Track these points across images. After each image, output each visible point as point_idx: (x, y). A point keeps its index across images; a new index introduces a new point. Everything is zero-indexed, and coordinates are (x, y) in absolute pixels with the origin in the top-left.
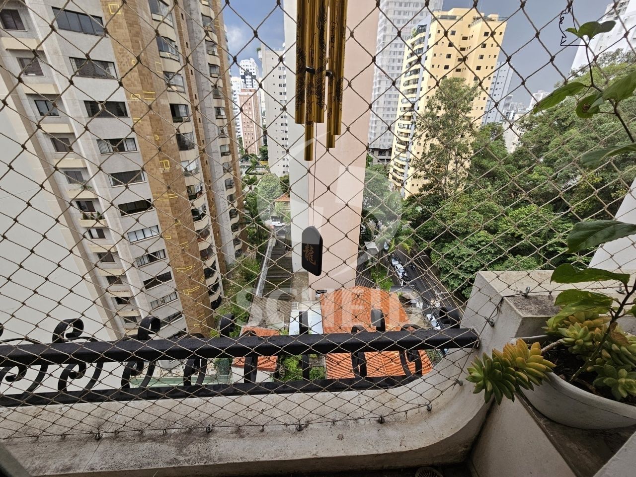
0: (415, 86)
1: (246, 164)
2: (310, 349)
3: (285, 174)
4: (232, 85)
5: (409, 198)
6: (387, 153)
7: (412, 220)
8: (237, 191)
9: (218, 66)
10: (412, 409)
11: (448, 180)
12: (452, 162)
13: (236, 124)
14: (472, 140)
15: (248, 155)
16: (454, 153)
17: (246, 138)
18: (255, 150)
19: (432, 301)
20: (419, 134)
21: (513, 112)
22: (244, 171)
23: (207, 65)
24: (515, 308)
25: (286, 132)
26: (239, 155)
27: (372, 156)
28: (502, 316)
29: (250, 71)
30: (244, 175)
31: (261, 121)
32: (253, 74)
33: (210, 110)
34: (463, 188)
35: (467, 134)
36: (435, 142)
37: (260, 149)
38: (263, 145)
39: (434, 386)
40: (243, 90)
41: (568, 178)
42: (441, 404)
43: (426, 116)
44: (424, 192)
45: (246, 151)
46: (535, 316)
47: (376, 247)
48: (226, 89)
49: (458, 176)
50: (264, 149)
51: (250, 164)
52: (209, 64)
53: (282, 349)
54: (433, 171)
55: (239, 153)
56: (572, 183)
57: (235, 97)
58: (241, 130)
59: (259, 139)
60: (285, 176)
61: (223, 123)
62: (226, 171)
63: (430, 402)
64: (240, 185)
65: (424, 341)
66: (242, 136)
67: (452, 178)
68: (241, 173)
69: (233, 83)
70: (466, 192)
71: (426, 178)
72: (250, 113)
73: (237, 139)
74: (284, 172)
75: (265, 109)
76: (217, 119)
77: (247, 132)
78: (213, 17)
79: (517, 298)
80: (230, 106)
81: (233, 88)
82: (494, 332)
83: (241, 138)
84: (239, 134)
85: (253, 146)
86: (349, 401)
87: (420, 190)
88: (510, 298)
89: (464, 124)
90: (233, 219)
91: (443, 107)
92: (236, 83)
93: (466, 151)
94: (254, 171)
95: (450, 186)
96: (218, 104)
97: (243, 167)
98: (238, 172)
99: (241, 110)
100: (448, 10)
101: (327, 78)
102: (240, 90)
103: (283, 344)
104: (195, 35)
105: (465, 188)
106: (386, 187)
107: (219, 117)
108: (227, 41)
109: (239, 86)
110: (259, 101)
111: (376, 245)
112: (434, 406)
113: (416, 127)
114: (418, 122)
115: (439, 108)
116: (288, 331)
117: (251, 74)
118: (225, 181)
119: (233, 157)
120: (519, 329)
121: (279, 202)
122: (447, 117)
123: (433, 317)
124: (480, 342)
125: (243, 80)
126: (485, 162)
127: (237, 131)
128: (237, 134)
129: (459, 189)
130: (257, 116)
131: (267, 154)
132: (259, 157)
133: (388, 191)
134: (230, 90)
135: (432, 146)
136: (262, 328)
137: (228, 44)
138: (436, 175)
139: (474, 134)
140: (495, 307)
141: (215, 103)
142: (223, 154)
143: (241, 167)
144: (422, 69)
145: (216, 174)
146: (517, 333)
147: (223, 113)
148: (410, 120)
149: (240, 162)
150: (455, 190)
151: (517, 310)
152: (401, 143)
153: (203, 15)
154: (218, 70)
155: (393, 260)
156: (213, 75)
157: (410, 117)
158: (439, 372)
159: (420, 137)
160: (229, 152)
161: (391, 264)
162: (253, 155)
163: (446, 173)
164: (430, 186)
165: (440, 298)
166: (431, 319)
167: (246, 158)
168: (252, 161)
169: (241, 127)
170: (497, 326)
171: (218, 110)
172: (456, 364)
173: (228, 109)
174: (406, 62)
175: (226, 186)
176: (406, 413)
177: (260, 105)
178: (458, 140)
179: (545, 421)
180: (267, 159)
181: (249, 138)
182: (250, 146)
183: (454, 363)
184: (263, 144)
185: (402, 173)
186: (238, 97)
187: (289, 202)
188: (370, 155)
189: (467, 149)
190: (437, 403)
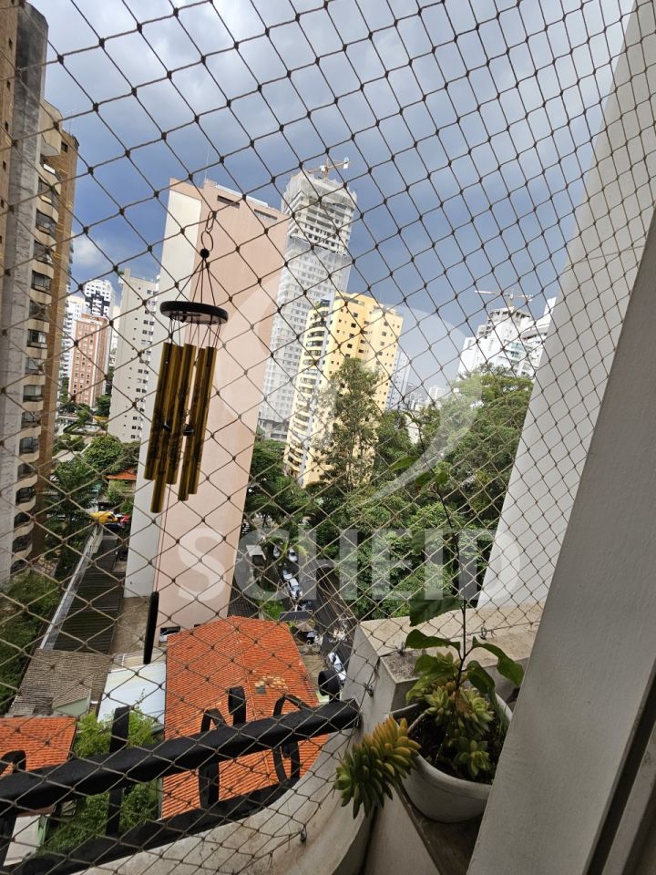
0: (316, 358)
1: (67, 417)
2: (125, 779)
3: (133, 440)
4: (67, 306)
5: (308, 486)
6: (283, 428)
7: (310, 515)
8: (42, 458)
9: (49, 278)
10: (279, 846)
11: (352, 467)
12: (356, 447)
13: (63, 359)
14: (377, 425)
15: (75, 405)
16: (358, 437)
17: (76, 380)
18: (89, 399)
19: (335, 633)
20: (320, 410)
21: (414, 402)
22: (62, 427)
23: (30, 273)
24: (389, 671)
25: (145, 382)
26: (58, 403)
27: (264, 429)
28: (380, 681)
29: (101, 294)
30: (60, 433)
31: (107, 360)
32: (105, 299)
33: (19, 332)
34: (369, 478)
35: (372, 419)
36: (339, 422)
37: (97, 399)
38: (103, 394)
39: (309, 798)
40: (84, 316)
41: (466, 476)
42: (318, 826)
43: (328, 392)
44: (326, 481)
45: (74, 398)
46: (407, 680)
47: (262, 553)
48: (55, 310)
49: (363, 464)
50: (106, 399)
51: (76, 419)
52: (34, 272)
53: (73, 789)
54: (337, 455)
55: (59, 400)
56: (470, 480)
57: (70, 321)
58: (70, 368)
59: (98, 384)
60: (133, 443)
61: (40, 354)
62: (26, 424)
63: (305, 826)
64: (50, 448)
65: (294, 731)
66: (70, 376)
67: (356, 466)
68: (56, 430)
69: (69, 304)
70: (373, 484)
71: (328, 463)
72: (91, 347)
73: (60, 379)
74: (133, 437)
75: (115, 346)
76: (29, 346)
77: (80, 371)
78: (56, 220)
79: (392, 657)
80: (57, 333)
81: (69, 310)
82: (373, 702)
83: (67, 379)
84: (65, 372)
85: (86, 393)
86: (181, 861)
87: (322, 477)
88: (386, 658)
89: (369, 407)
90: (21, 505)
91: (346, 385)
92: (75, 306)
93: (371, 436)
94: (80, 430)
95: (355, 475)
96: (37, 326)
97: (62, 421)
98: (50, 428)
99: (76, 343)
100: (351, 293)
101: (185, 438)
102: (79, 314)
103: (75, 779)
104: (18, 231)
105: (371, 478)
106: (280, 470)
107: (33, 344)
108: (72, 251)
109: (80, 309)
110: (109, 335)
111: (263, 549)
112: (310, 832)
113: (317, 402)
114: (321, 397)
115: (343, 386)
116: (97, 714)
117: (102, 298)
118: (22, 441)
119: (46, 405)
120: (394, 698)
121: (116, 480)
122: (352, 397)
123: (337, 657)
124: (360, 717)
125: (88, 304)
126: (390, 451)
127: (62, 369)
128: (62, 372)
129: (364, 480)
130: (102, 352)
131: (108, 407)
132: (94, 410)
133: (283, 476)
134: (62, 312)
135: (335, 426)
136: (40, 716)
137: (73, 255)
138: (339, 460)
139: (378, 419)
140: (372, 670)
141: (31, 324)
142: (27, 399)
143: (57, 421)
144: (327, 332)
145: (5, 428)
146: (393, 703)
147: (42, 339)
148: (311, 393)
149: (57, 413)
150: (361, 481)
151: (391, 674)
152: (300, 417)
153: (38, 211)
154: (47, 282)
155: (285, 572)
156: (36, 287)
157: (311, 390)
158: (314, 774)
159: (321, 414)
160: (41, 396)
161: (283, 578)
162: (84, 405)
163: (351, 461)
164: (334, 473)
165: (346, 626)
166: (334, 660)
167: (69, 407)
168: (79, 414)
169: (70, 364)
170: (376, 694)
171: (34, 335)
172: (336, 755)
173: (54, 337)
174: (309, 323)
175: (21, 449)
176: (271, 855)
177: (109, 340)
178: (363, 423)
179: (424, 822)
180: (107, 414)
181: (82, 381)
182: (81, 393)
183: (332, 755)
184: (103, 392)
185: (300, 454)
186: (74, 323)
187: (135, 481)
188: (261, 427)
189: (372, 434)
190: (314, 826)
